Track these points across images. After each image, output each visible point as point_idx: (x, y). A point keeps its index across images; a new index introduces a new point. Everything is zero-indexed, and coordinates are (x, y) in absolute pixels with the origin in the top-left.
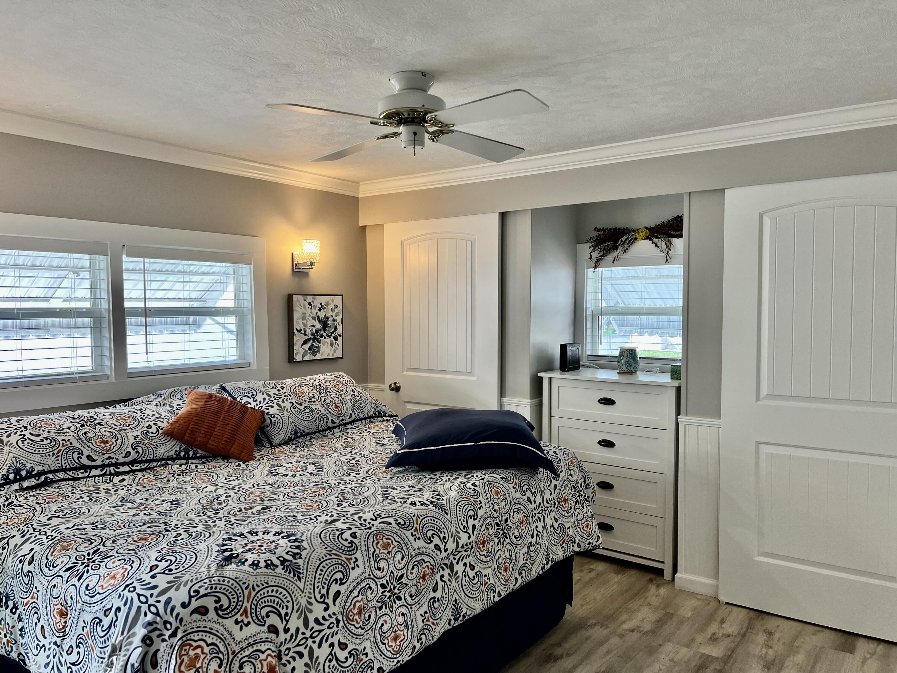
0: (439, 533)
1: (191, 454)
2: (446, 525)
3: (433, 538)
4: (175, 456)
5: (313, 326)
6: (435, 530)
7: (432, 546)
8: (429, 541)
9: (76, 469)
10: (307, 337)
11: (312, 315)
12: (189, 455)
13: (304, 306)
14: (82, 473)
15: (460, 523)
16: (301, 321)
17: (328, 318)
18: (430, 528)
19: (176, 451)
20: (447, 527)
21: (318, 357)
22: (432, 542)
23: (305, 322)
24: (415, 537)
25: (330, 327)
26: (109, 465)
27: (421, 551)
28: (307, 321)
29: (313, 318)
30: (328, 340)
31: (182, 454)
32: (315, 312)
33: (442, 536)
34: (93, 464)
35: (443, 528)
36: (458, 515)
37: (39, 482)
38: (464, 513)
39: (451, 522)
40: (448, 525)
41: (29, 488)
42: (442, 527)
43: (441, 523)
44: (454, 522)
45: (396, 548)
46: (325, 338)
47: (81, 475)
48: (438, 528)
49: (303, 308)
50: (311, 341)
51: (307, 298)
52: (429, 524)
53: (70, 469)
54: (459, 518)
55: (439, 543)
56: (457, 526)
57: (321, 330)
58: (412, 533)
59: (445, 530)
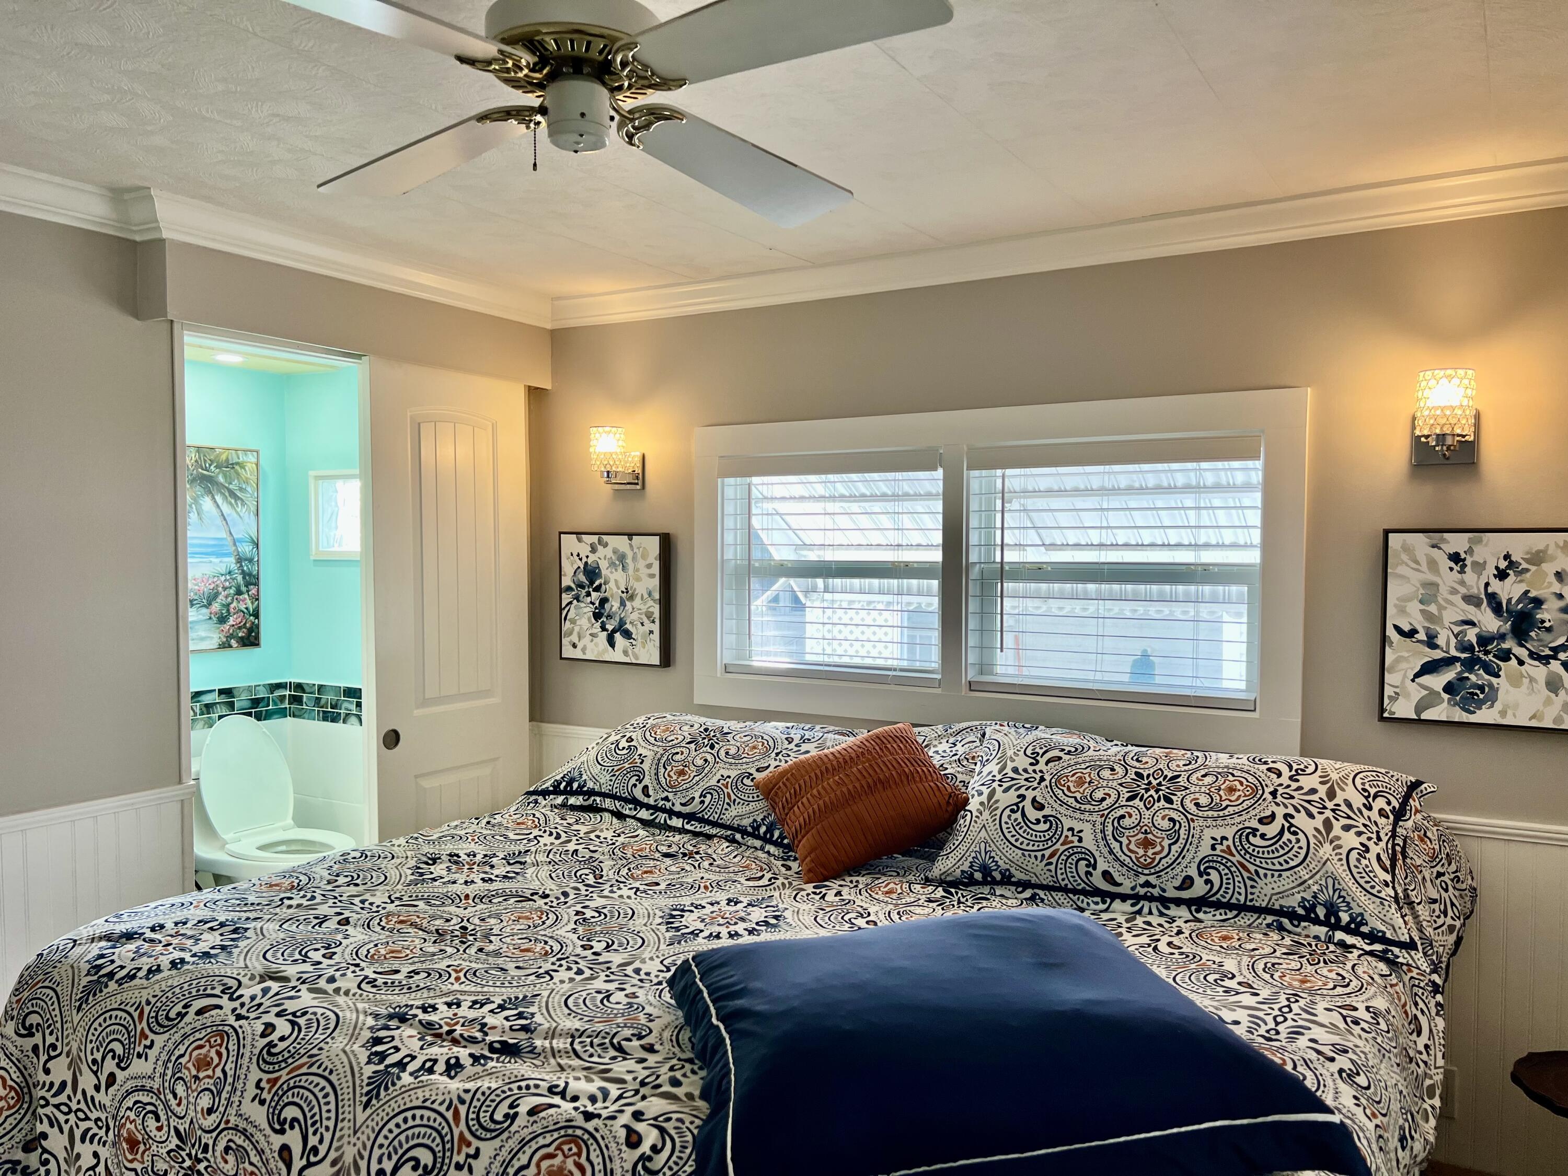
0: (311, 1130)
1: (776, 834)
2: (340, 1125)
3: (292, 1127)
4: (750, 829)
5: (1471, 623)
6: (309, 1115)
7: (277, 1141)
8: (277, 1127)
9: (626, 800)
10: (1438, 654)
11: (1463, 590)
12: (772, 836)
13: (1433, 565)
14: (630, 809)
15: (377, 1153)
16: (1414, 608)
17: (1538, 602)
18: (302, 1103)
19: (755, 820)
20: (338, 1134)
21: (1484, 715)
22: (282, 1132)
23: (1433, 608)
24: (259, 1092)
25: (1549, 630)
26: (663, 810)
27: (251, 1130)
28: (1441, 608)
29: (1468, 599)
30: (1539, 671)
31: (763, 829)
32: (1474, 582)
33: (313, 1141)
34: (646, 800)
35: (327, 1129)
36: (385, 1132)
37: (586, 803)
38: (402, 1138)
39: (355, 1132)
40: (346, 1132)
41: (573, 808)
42: (325, 1123)
43: (333, 1115)
44: (364, 1138)
45: (212, 1081)
46: (1521, 663)
47: (627, 812)
48: (317, 1117)
49: (1424, 567)
50: (1458, 667)
51: (1444, 541)
52: (307, 1093)
53: (620, 799)
54: (380, 1140)
55: (297, 1150)
56: (366, 1154)
57: (1502, 637)
58: (260, 1080)
59: (327, 1136)
